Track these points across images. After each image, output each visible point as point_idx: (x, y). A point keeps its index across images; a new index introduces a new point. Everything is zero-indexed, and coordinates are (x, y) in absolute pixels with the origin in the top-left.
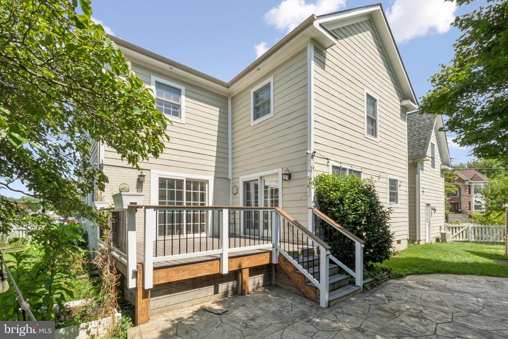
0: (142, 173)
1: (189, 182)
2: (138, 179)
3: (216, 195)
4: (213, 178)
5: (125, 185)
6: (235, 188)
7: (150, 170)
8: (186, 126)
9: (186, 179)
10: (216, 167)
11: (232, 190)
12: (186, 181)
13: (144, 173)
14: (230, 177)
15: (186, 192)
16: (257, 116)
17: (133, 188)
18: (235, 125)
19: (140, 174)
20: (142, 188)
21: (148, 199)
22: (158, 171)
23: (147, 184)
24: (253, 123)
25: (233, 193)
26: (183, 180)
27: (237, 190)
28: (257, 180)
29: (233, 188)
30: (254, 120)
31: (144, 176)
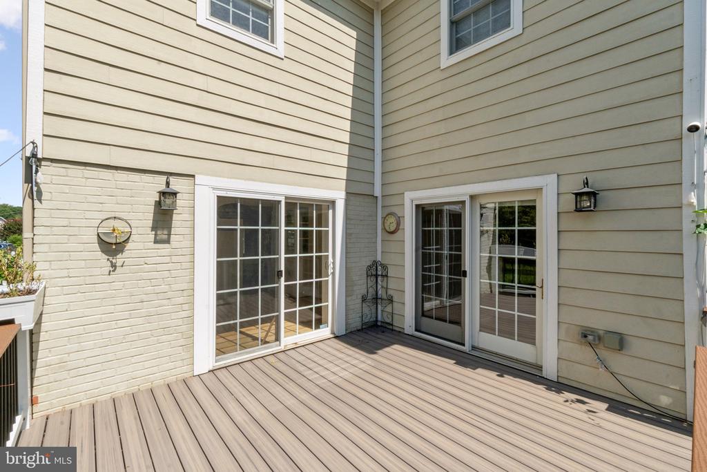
0: (168, 184)
1: (291, 205)
2: (158, 204)
3: (351, 234)
4: (342, 195)
5: (117, 224)
6: (392, 220)
7: (193, 176)
8: (286, 65)
9: (286, 198)
10: (350, 168)
11: (383, 223)
12: (286, 203)
13: (176, 184)
14: (378, 192)
15: (285, 230)
16: (457, 44)
17: (141, 231)
18: (391, 72)
19: (163, 188)
20: (169, 228)
21: (188, 258)
22: (214, 178)
23: (186, 216)
24: (446, 61)
25: (384, 229)
26: (279, 202)
27: (398, 224)
28: (463, 203)
29: (384, 219)
30: (451, 52)
31: (175, 194)
